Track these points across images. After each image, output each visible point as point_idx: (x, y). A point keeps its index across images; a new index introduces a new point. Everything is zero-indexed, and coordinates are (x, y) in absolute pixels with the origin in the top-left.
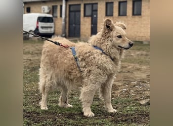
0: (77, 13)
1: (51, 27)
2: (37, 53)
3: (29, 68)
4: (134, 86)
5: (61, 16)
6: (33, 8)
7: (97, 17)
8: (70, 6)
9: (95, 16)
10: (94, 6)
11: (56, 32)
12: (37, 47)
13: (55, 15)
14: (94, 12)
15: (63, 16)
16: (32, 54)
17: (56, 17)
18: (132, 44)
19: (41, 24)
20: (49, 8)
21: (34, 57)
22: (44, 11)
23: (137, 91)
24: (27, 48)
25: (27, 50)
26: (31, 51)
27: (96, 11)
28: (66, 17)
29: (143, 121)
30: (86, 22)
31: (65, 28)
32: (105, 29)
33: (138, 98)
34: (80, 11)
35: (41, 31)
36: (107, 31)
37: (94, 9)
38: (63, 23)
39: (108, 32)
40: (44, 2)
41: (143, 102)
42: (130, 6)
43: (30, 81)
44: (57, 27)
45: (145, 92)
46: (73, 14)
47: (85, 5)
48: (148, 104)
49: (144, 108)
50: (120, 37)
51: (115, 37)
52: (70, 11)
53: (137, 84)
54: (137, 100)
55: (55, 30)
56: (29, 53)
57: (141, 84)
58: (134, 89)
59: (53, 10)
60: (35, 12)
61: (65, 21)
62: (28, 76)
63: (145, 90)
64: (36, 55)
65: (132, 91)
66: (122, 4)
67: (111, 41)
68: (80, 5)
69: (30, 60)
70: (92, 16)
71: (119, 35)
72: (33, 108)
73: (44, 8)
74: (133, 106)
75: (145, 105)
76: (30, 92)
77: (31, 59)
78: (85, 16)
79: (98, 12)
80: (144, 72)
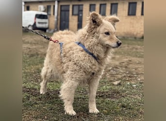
0: (67, 12)
1: (46, 23)
2: (35, 43)
3: (28, 55)
4: (109, 71)
5: (54, 14)
6: (31, 7)
7: (82, 16)
8: (61, 6)
9: (81, 15)
10: (81, 7)
11: (50, 27)
12: (35, 38)
13: (49, 13)
14: (80, 12)
15: (56, 14)
16: (31, 43)
17: (50, 15)
18: (121, 44)
19: (38, 20)
20: (44, 7)
21: (33, 46)
22: (40, 9)
23: (111, 74)
24: (26, 39)
25: (27, 41)
26: (30, 42)
27: (82, 11)
28: (58, 15)
29: (115, 97)
30: (74, 19)
31: (57, 24)
32: (91, 24)
33: (112, 79)
34: (69, 11)
35: (38, 25)
36: (93, 26)
37: (81, 9)
38: (56, 20)
39: (94, 28)
40: (41, 2)
41: (116, 83)
42: (108, 8)
43: (29, 65)
44: (51, 23)
45: (118, 76)
46: (63, 13)
47: (73, 6)
48: (119, 84)
49: (116, 88)
50: (108, 33)
51: (102, 33)
52: (61, 11)
53: (112, 69)
54: (111, 81)
55: (49, 25)
56: (28, 43)
57: (115, 69)
58: (110, 73)
59: (48, 9)
60: (33, 10)
61: (57, 18)
62: (28, 60)
63: (117, 74)
64: (34, 45)
65: (108, 74)
66: (102, 6)
67: (98, 37)
68: (69, 6)
69: (29, 48)
70: (78, 15)
71: (106, 31)
72: (32, 86)
73: (40, 7)
74: (108, 86)
75: (117, 85)
76: (29, 73)
77: (31, 47)
78: (73, 14)
79: (84, 12)
80: (118, 60)
